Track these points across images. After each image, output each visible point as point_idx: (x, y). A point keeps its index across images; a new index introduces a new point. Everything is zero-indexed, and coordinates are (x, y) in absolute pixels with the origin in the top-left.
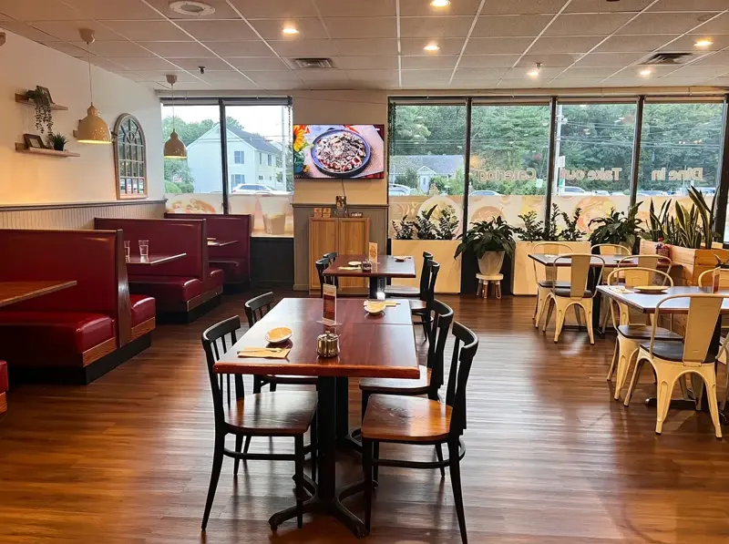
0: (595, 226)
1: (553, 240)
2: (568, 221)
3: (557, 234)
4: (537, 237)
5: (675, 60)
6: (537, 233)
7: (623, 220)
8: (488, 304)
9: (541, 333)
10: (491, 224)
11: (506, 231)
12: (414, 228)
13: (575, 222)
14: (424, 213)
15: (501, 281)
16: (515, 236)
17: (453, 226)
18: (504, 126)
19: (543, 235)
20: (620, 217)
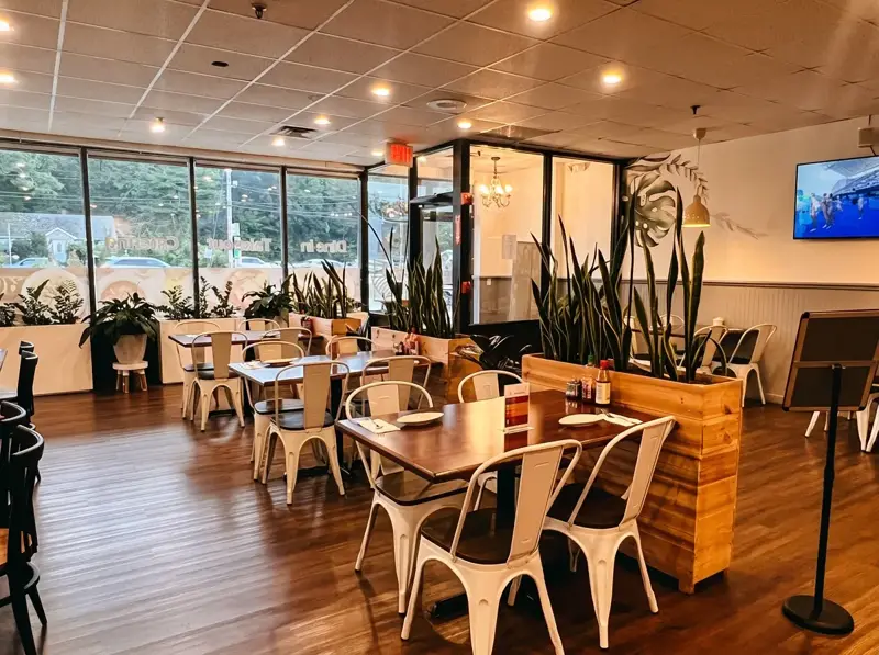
0: (249, 301)
1: (204, 317)
2: (220, 297)
3: (208, 311)
4: (186, 316)
5: (303, 134)
6: (187, 311)
7: (277, 294)
8: (131, 398)
9: (190, 423)
10: (125, 302)
11: (147, 310)
12: (17, 311)
13: (227, 298)
14: (29, 290)
15: (145, 369)
16: (159, 316)
17: (75, 306)
18: (163, 185)
19: (192, 313)
20: (273, 290)
